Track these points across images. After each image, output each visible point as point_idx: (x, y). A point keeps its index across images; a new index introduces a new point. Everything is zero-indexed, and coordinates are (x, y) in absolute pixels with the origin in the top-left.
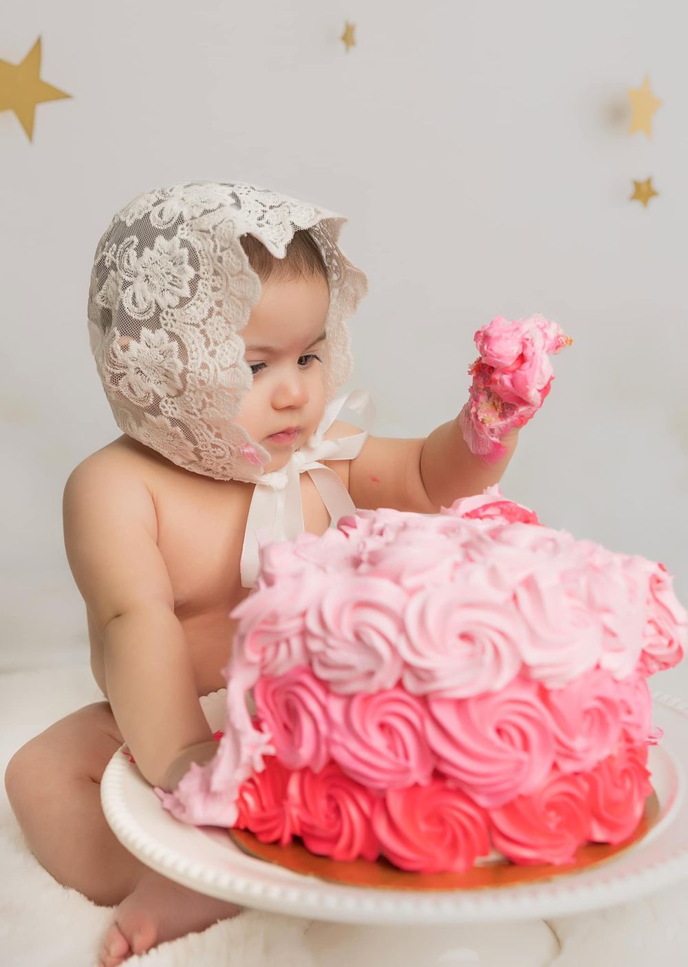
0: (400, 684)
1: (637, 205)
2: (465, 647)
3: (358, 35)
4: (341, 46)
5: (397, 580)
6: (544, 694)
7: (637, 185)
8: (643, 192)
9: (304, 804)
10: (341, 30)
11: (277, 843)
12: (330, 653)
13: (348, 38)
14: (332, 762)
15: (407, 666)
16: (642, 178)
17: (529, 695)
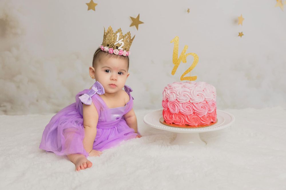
0: (189, 101)
1: (240, 37)
2: (198, 96)
3: (190, 11)
4: (187, 12)
5: (189, 88)
6: (207, 102)
7: (239, 33)
8: (241, 35)
9: (175, 118)
10: (187, 10)
11: (170, 124)
12: (180, 98)
13: (188, 11)
14: (180, 112)
15: (191, 99)
16: (240, 32)
17: (205, 102)
